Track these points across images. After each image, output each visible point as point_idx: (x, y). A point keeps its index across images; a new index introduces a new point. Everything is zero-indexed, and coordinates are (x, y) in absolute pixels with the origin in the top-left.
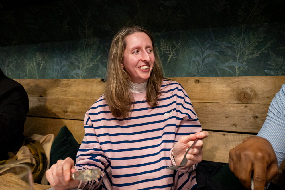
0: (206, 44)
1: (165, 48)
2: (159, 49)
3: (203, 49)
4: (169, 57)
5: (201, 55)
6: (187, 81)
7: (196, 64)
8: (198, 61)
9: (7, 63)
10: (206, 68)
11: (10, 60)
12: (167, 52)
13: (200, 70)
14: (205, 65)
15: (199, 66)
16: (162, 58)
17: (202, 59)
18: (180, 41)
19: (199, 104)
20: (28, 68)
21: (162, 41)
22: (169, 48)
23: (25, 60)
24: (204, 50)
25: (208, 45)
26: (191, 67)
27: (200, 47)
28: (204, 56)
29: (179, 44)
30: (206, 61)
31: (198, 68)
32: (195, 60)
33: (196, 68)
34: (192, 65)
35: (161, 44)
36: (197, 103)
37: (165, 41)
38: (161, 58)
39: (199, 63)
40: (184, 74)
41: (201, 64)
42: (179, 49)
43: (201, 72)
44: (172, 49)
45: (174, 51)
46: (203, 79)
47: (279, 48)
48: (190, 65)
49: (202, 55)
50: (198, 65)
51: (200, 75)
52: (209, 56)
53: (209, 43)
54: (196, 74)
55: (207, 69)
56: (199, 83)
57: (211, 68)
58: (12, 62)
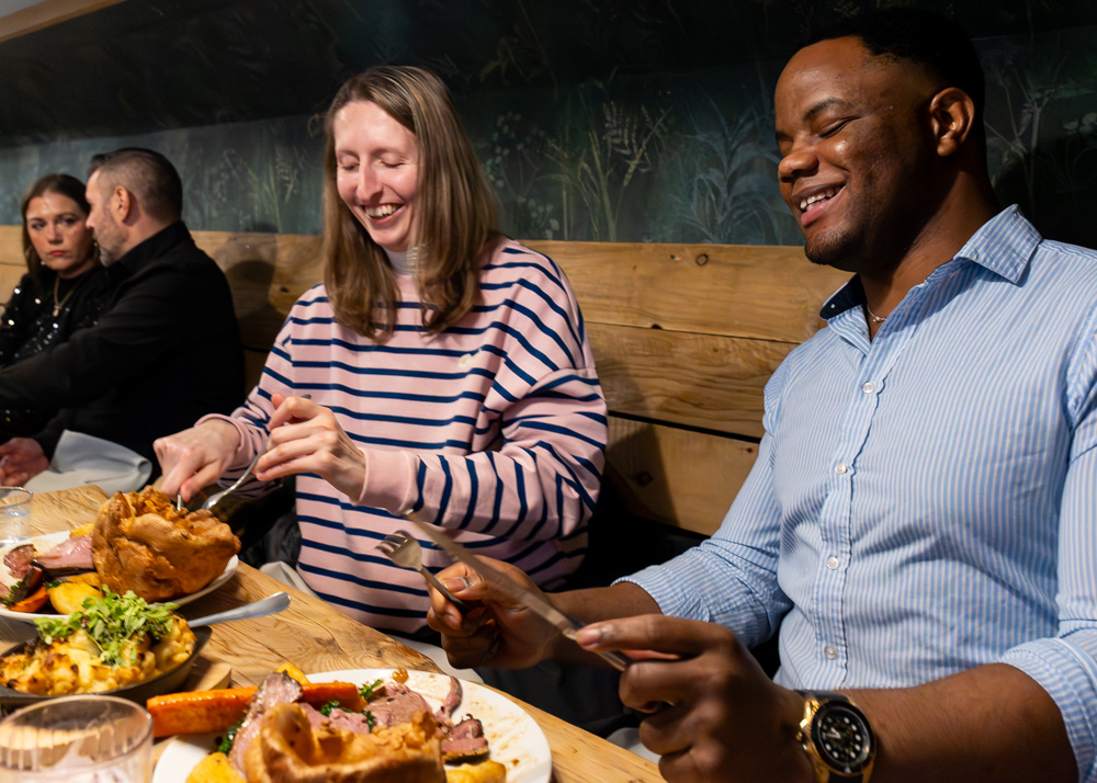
0: (741, 121)
1: (617, 136)
2: (600, 140)
3: (732, 142)
4: (628, 166)
5: (725, 164)
6: (673, 257)
7: (710, 197)
8: (716, 182)
9: (206, 181)
10: (740, 211)
11: (214, 171)
12: (624, 152)
13: (720, 219)
14: (735, 199)
15: (717, 201)
16: (608, 173)
17: (728, 175)
18: (662, 111)
19: (696, 340)
20: (256, 196)
21: (611, 109)
22: (630, 138)
23: (250, 172)
24: (734, 146)
25: (748, 127)
26: (693, 207)
27: (724, 136)
28: (734, 168)
29: (660, 121)
30: (742, 184)
31: (713, 213)
32: (706, 183)
33: (708, 212)
34: (695, 197)
35: (607, 121)
36: (691, 336)
37: (618, 112)
38: (605, 173)
39: (717, 192)
40: (671, 232)
41: (724, 195)
42: (659, 143)
43: (723, 223)
44: (637, 139)
45: (644, 147)
46: (721, 250)
48: (690, 197)
49: (729, 163)
50: (713, 197)
51: (720, 237)
52: (748, 168)
53: (751, 118)
54: (706, 232)
55: (740, 217)
56: (709, 266)
57: (755, 212)
58: (219, 177)
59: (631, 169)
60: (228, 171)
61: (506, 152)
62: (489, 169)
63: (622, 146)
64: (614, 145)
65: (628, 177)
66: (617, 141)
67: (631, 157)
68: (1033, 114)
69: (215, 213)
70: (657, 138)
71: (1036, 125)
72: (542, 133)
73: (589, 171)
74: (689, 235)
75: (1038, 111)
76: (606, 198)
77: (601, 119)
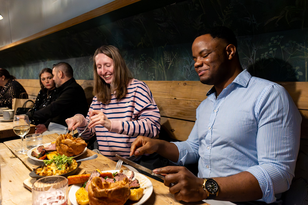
1: (166, 58)
2: (163, 59)
4: (169, 65)
6: (179, 84)
7: (186, 71)
8: (188, 68)
9: (79, 69)
10: (193, 74)
11: (81, 67)
13: (189, 75)
14: (192, 71)
15: (188, 72)
17: (190, 66)
18: (176, 53)
20: (90, 72)
21: (165, 52)
23: (89, 67)
26: (183, 73)
29: (176, 55)
32: (186, 68)
33: (186, 74)
34: (183, 71)
35: (165, 55)
36: (183, 100)
37: (167, 53)
38: (164, 66)
39: (188, 70)
40: (178, 79)
41: (189, 70)
42: (176, 60)
43: (189, 77)
44: (171, 59)
45: (172, 60)
46: (189, 82)
47: (244, 58)
48: (182, 71)
54: (186, 78)
55: (193, 75)
56: (186, 86)
58: (82, 68)
59: (170, 65)
60: (84, 67)
61: (143, 62)
62: (139, 66)
63: (168, 60)
64: (166, 60)
65: (169, 67)
66: (167, 59)
67: (169, 63)
68: (254, 52)
69: (81, 76)
70: (175, 59)
71: (255, 55)
72: (151, 58)
73: (161, 66)
74: (182, 79)
75: (255, 52)
76: (164, 71)
77: (163, 55)
